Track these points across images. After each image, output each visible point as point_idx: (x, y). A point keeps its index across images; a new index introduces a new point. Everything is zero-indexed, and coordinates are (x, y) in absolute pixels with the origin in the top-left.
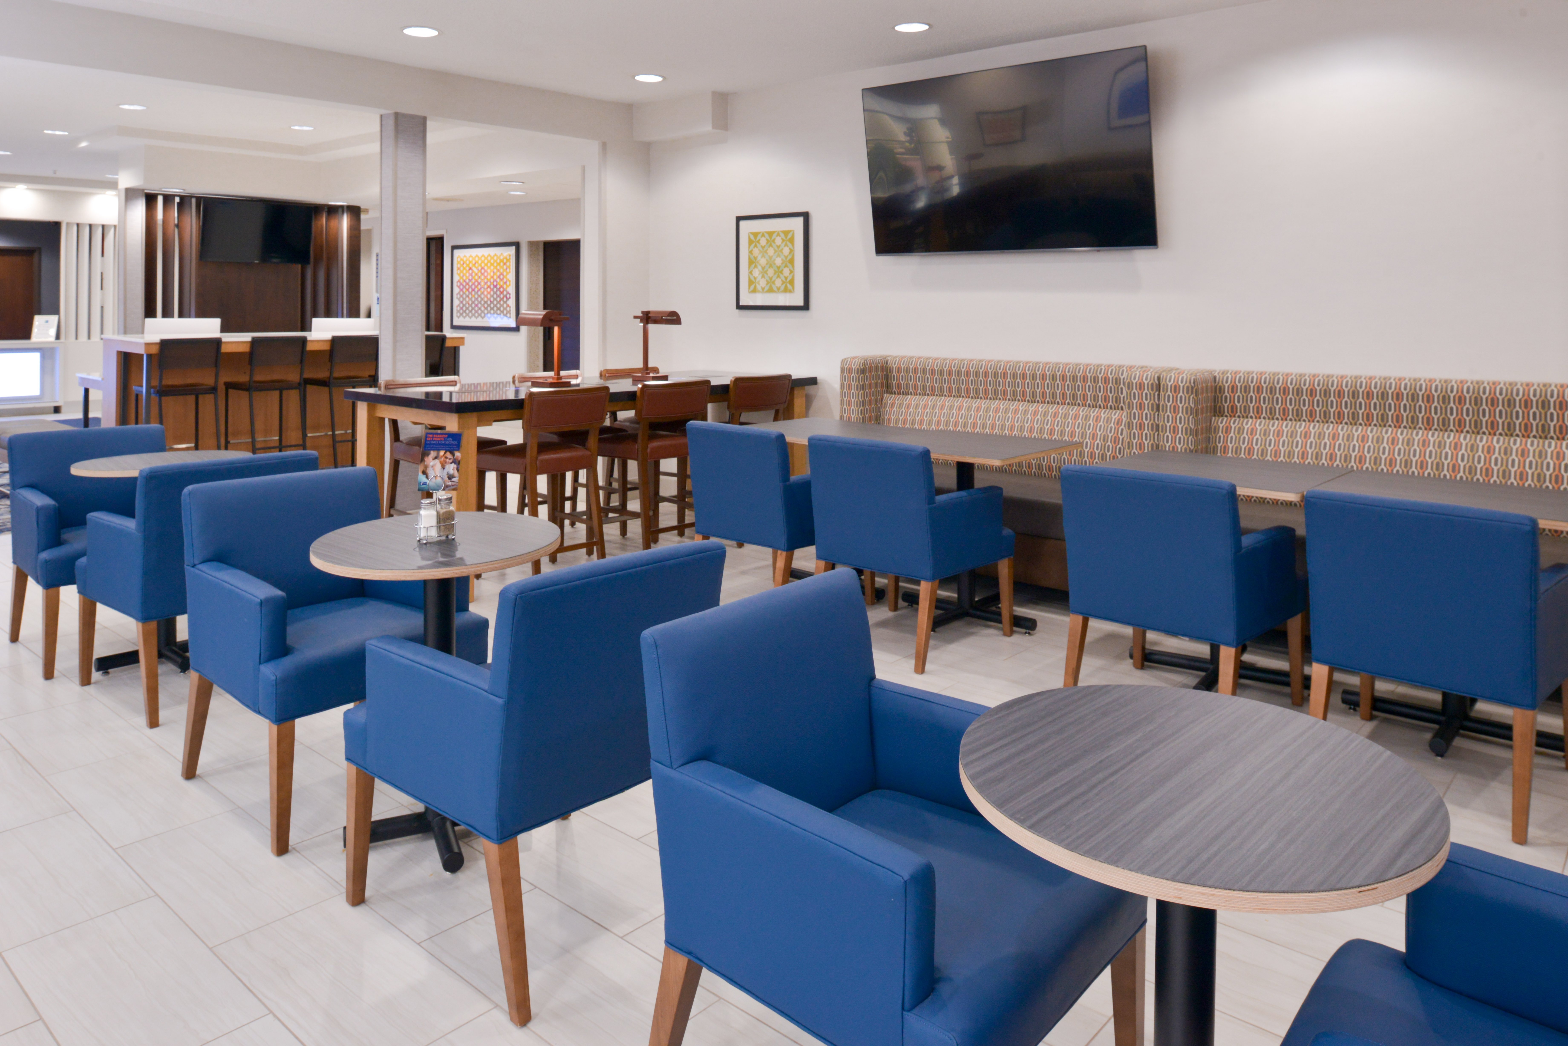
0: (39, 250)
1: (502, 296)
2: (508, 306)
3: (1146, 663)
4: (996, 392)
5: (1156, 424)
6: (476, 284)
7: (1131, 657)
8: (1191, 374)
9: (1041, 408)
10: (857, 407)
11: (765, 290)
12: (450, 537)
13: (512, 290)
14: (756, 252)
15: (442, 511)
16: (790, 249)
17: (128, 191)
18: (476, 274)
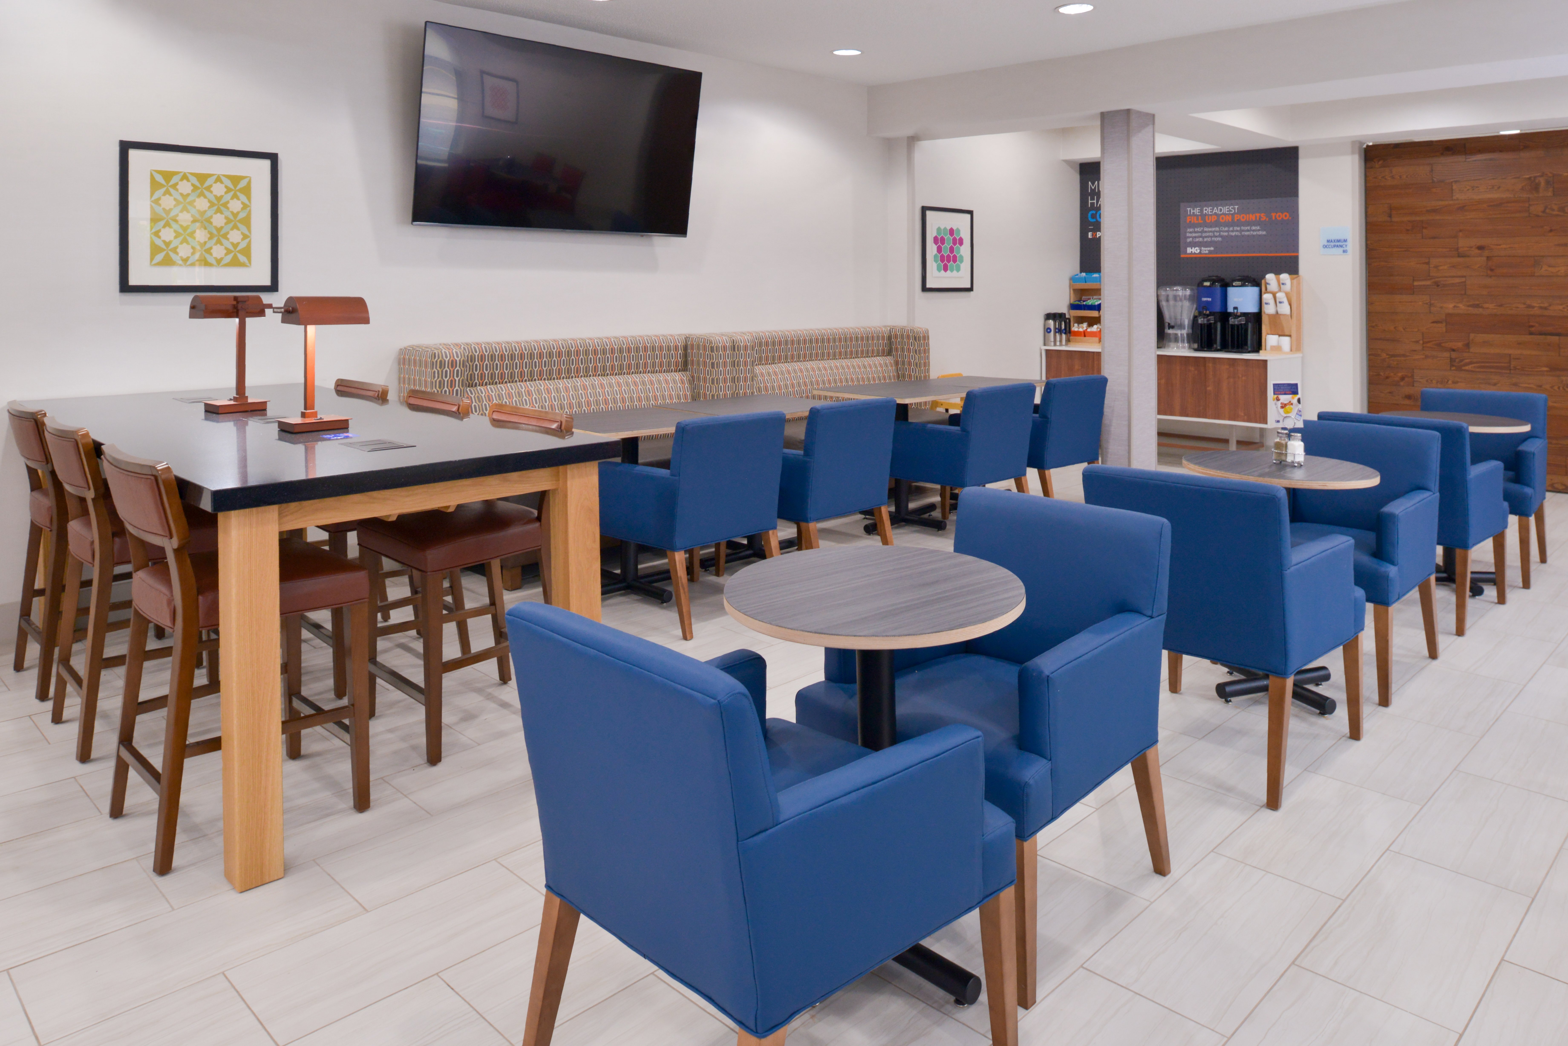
11: (190, 261)
14: (168, 202)
16: (242, 203)
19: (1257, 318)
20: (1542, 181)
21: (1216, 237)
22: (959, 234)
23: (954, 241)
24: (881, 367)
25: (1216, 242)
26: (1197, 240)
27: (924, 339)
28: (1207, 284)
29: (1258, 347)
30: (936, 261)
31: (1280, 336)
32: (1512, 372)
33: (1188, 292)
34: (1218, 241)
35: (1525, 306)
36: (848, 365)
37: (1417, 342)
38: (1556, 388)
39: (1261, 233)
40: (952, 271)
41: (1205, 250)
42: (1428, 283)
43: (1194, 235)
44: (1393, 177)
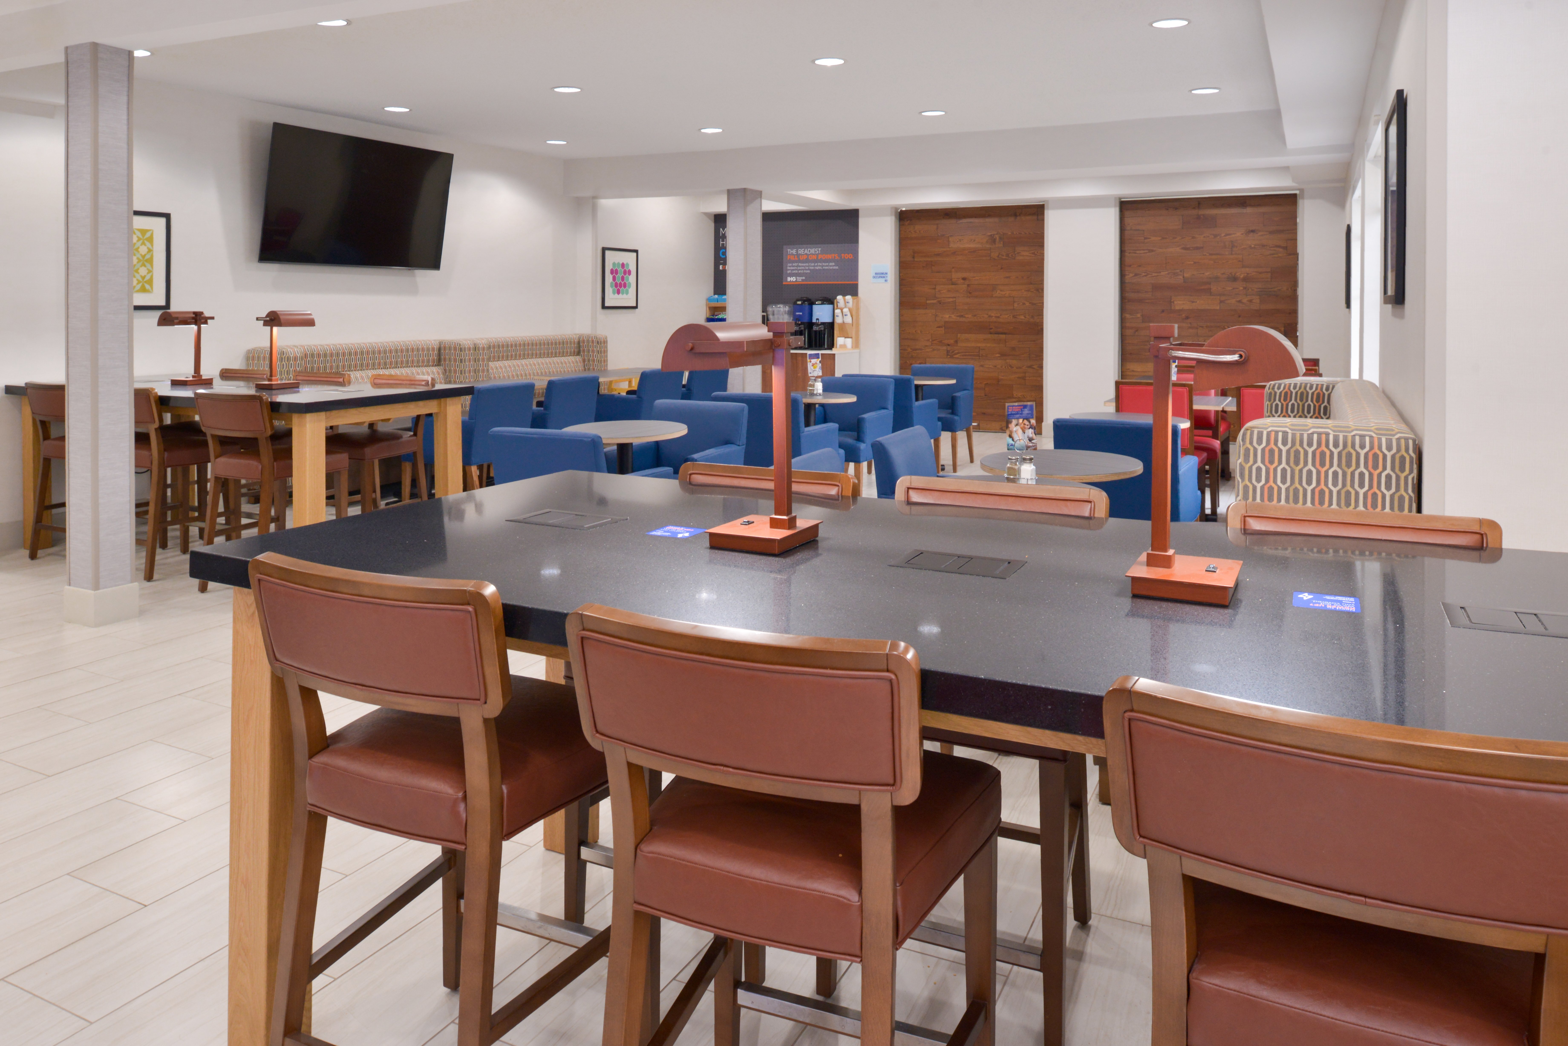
16: (148, 248)
19: (831, 326)
20: (997, 237)
21: (806, 270)
22: (628, 267)
23: (625, 272)
24: (573, 363)
25: (806, 273)
26: (794, 272)
27: (604, 343)
28: (799, 303)
29: (831, 346)
30: (611, 286)
31: (845, 338)
32: (980, 358)
33: (787, 308)
34: (808, 273)
35: (987, 316)
36: (550, 362)
37: (928, 340)
38: (1004, 367)
39: (835, 268)
40: (623, 294)
41: (800, 279)
42: (935, 301)
43: (792, 268)
44: (915, 232)
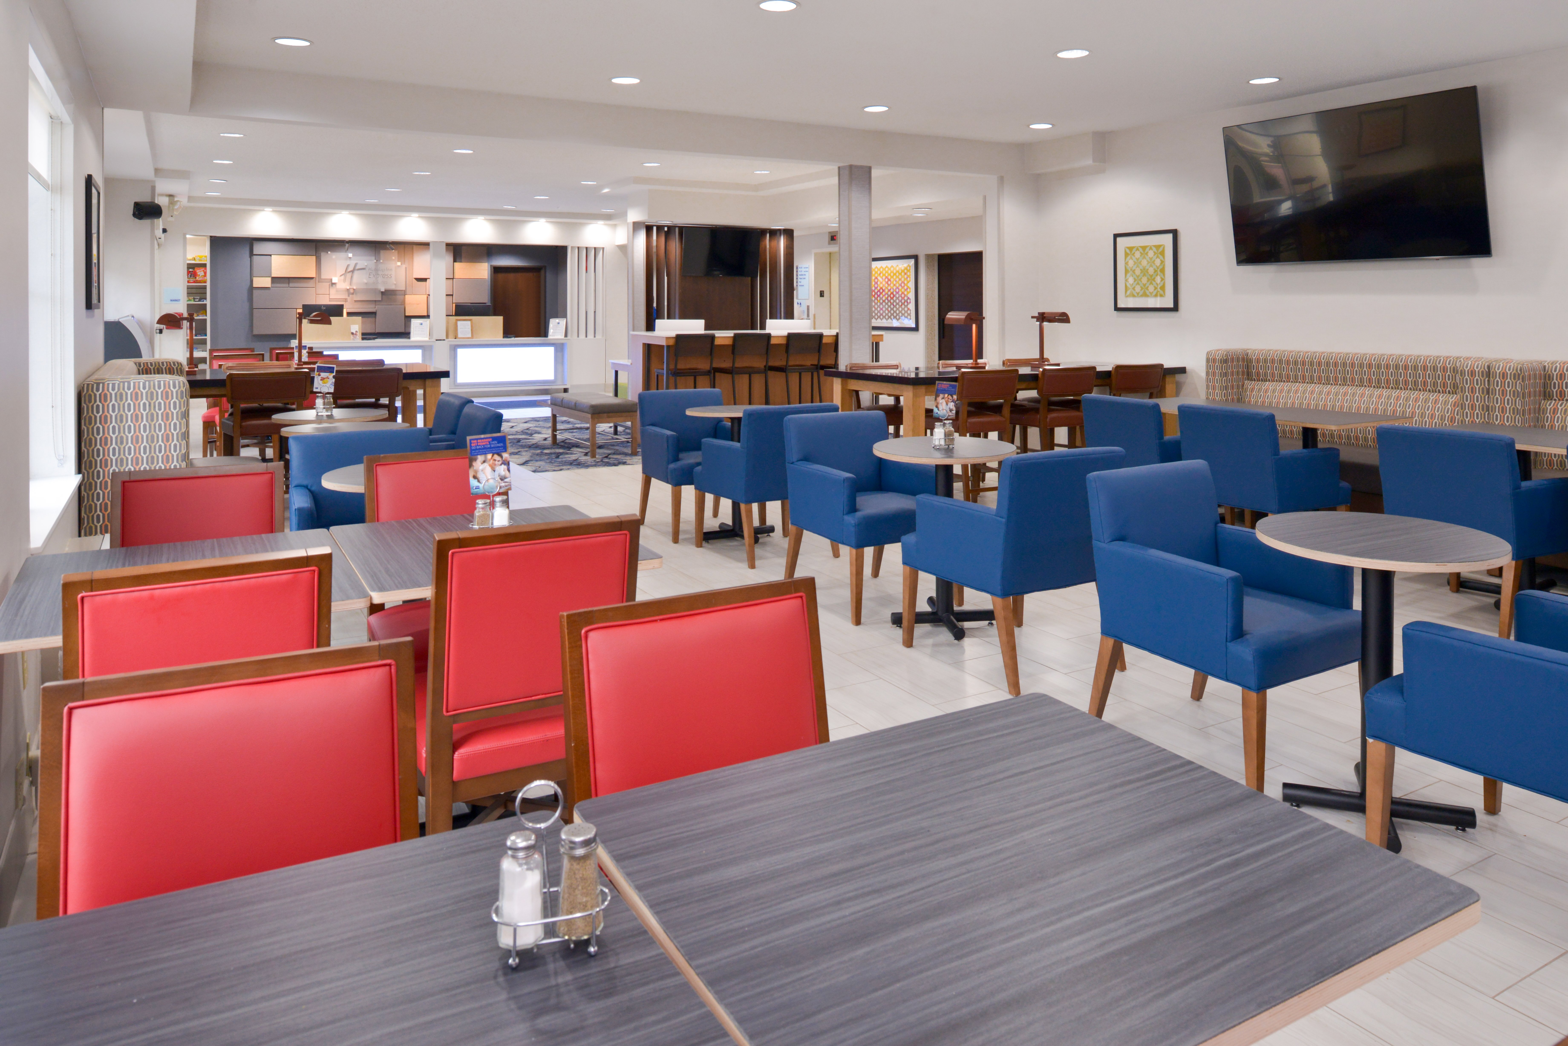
0: (545, 267)
1: (903, 301)
2: (909, 309)
3: (1461, 589)
4: (1345, 379)
5: (1487, 405)
6: (881, 291)
7: (1449, 583)
8: (1519, 363)
9: (1386, 393)
10: (1221, 390)
11: (1140, 294)
12: (951, 446)
13: (912, 295)
14: (1131, 263)
15: (947, 430)
16: (1161, 260)
17: (634, 223)
18: (881, 283)
